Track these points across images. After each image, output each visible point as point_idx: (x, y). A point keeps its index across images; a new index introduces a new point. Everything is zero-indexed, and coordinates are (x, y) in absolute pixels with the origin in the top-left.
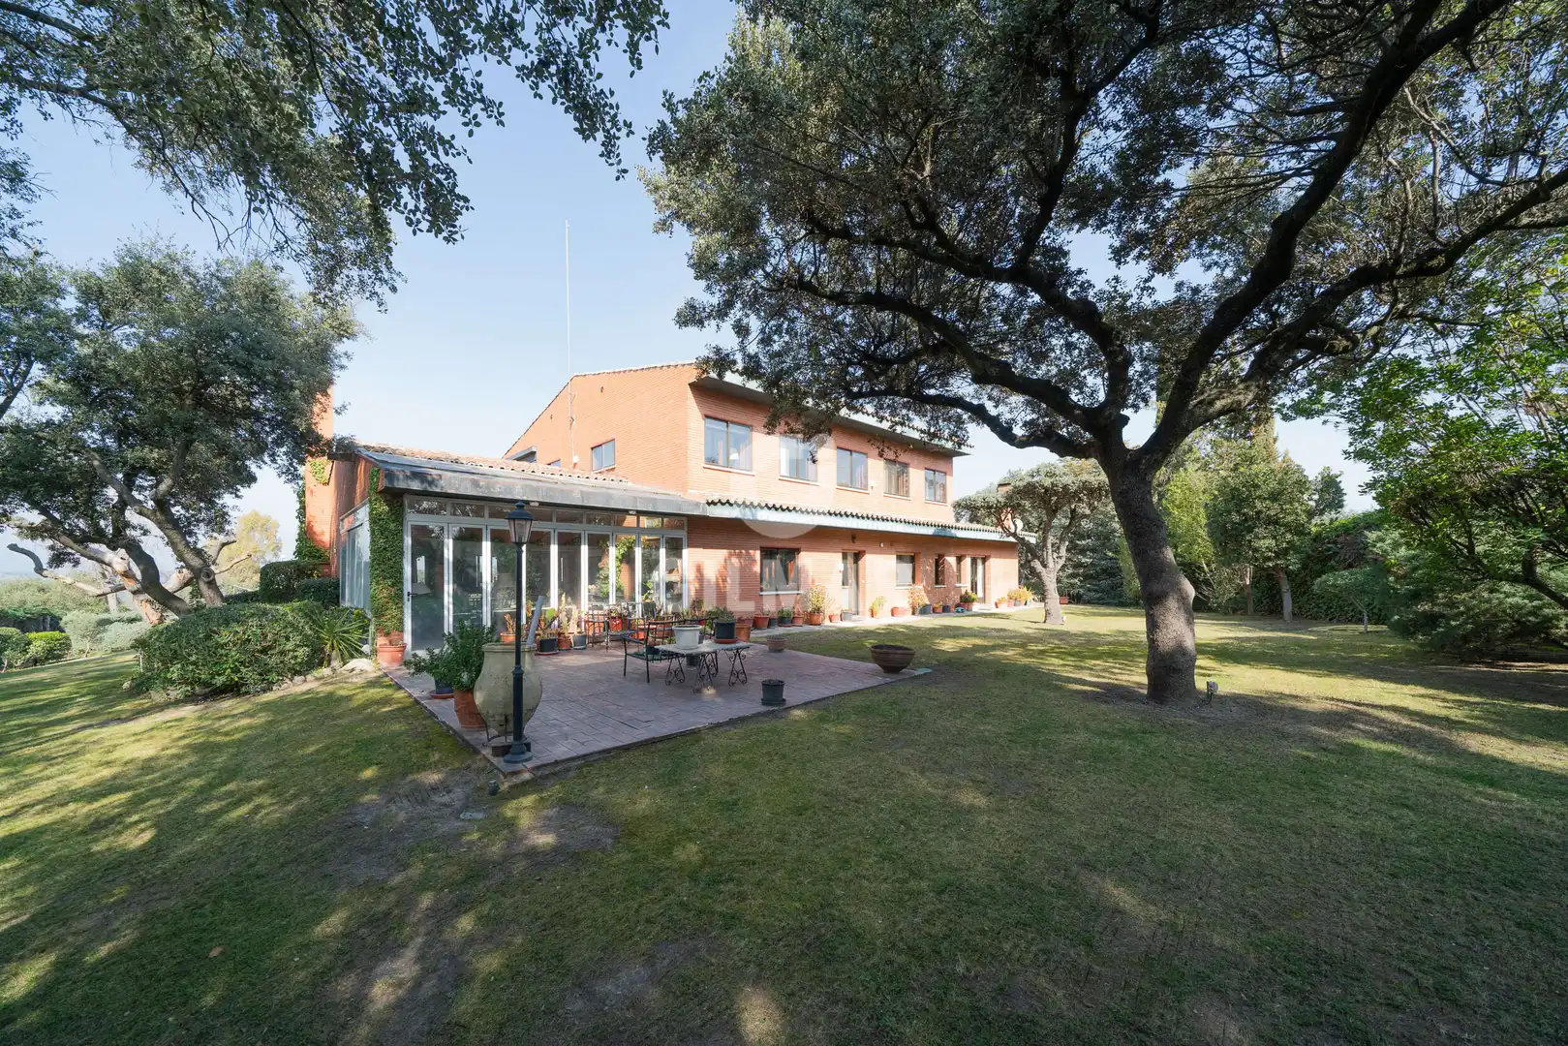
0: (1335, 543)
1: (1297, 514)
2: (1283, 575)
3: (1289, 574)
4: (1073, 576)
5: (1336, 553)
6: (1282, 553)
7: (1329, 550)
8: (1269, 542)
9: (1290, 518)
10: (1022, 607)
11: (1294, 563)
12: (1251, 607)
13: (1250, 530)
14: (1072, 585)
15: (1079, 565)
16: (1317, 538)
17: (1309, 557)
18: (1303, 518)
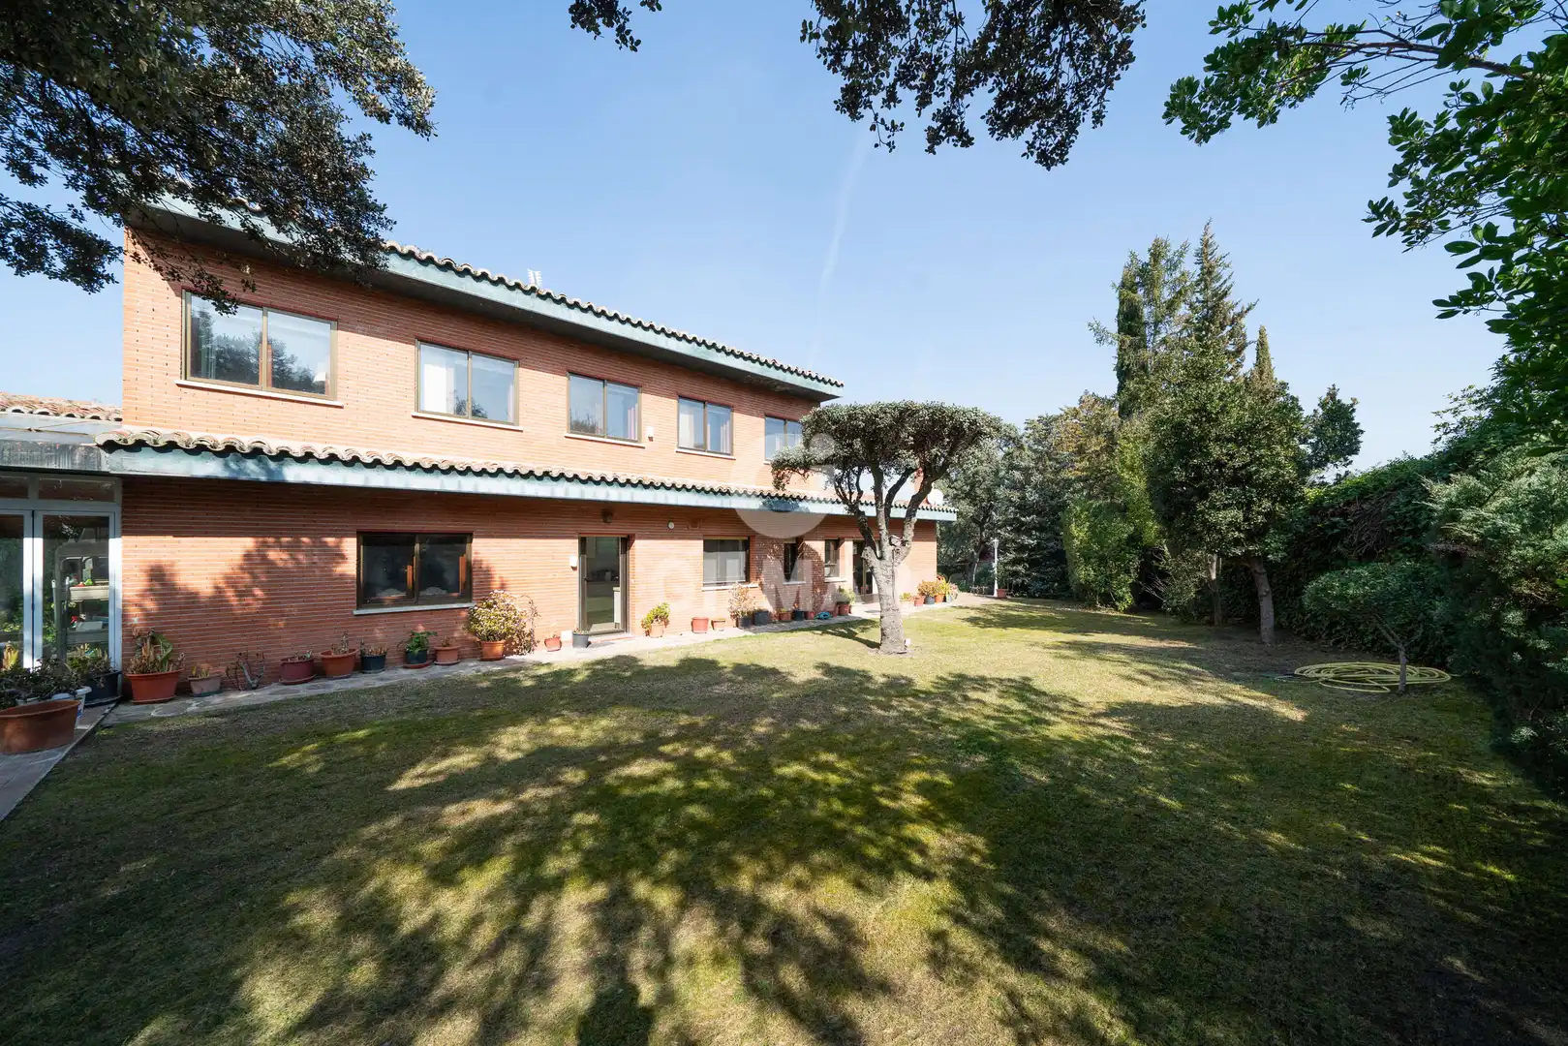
0: (1344, 515)
1: (1279, 466)
2: (1258, 568)
3: (1271, 567)
4: (1015, 562)
5: (1345, 532)
6: (1255, 534)
7: (1334, 525)
8: (1235, 514)
9: (1267, 473)
10: (939, 605)
11: (1275, 548)
12: (1218, 615)
13: (1203, 494)
14: (1015, 574)
15: (1022, 548)
16: (1317, 508)
17: (1301, 537)
18: (1290, 472)
